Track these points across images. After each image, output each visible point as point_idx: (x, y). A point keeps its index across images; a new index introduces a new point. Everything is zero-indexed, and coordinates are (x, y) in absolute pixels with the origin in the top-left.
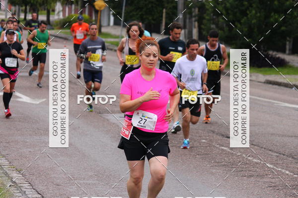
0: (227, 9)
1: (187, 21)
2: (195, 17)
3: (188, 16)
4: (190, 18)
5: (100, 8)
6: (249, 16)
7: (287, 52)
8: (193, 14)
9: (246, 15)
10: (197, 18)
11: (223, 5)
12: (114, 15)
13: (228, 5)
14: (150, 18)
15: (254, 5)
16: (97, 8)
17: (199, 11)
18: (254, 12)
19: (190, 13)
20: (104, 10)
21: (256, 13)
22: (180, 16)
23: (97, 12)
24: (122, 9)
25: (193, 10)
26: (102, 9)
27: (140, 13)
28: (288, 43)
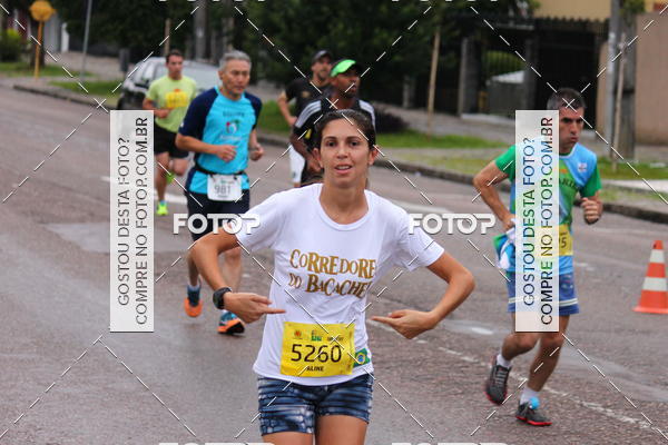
0: (289, 21)
1: (213, 42)
2: (227, 34)
3: (214, 34)
4: (219, 37)
5: (42, 16)
6: (332, 34)
7: (406, 103)
8: (225, 30)
9: (327, 32)
10: (231, 37)
11: (282, 13)
12: (69, 30)
13: (291, 12)
14: (141, 37)
15: (342, 13)
16: (36, 16)
17: (235, 23)
18: (341, 26)
19: (219, 28)
20: (49, 21)
21: (346, 28)
22: (200, 34)
23: (35, 24)
24: (85, 19)
25: (224, 21)
26: (46, 18)
27: (121, 27)
28: (406, 87)
